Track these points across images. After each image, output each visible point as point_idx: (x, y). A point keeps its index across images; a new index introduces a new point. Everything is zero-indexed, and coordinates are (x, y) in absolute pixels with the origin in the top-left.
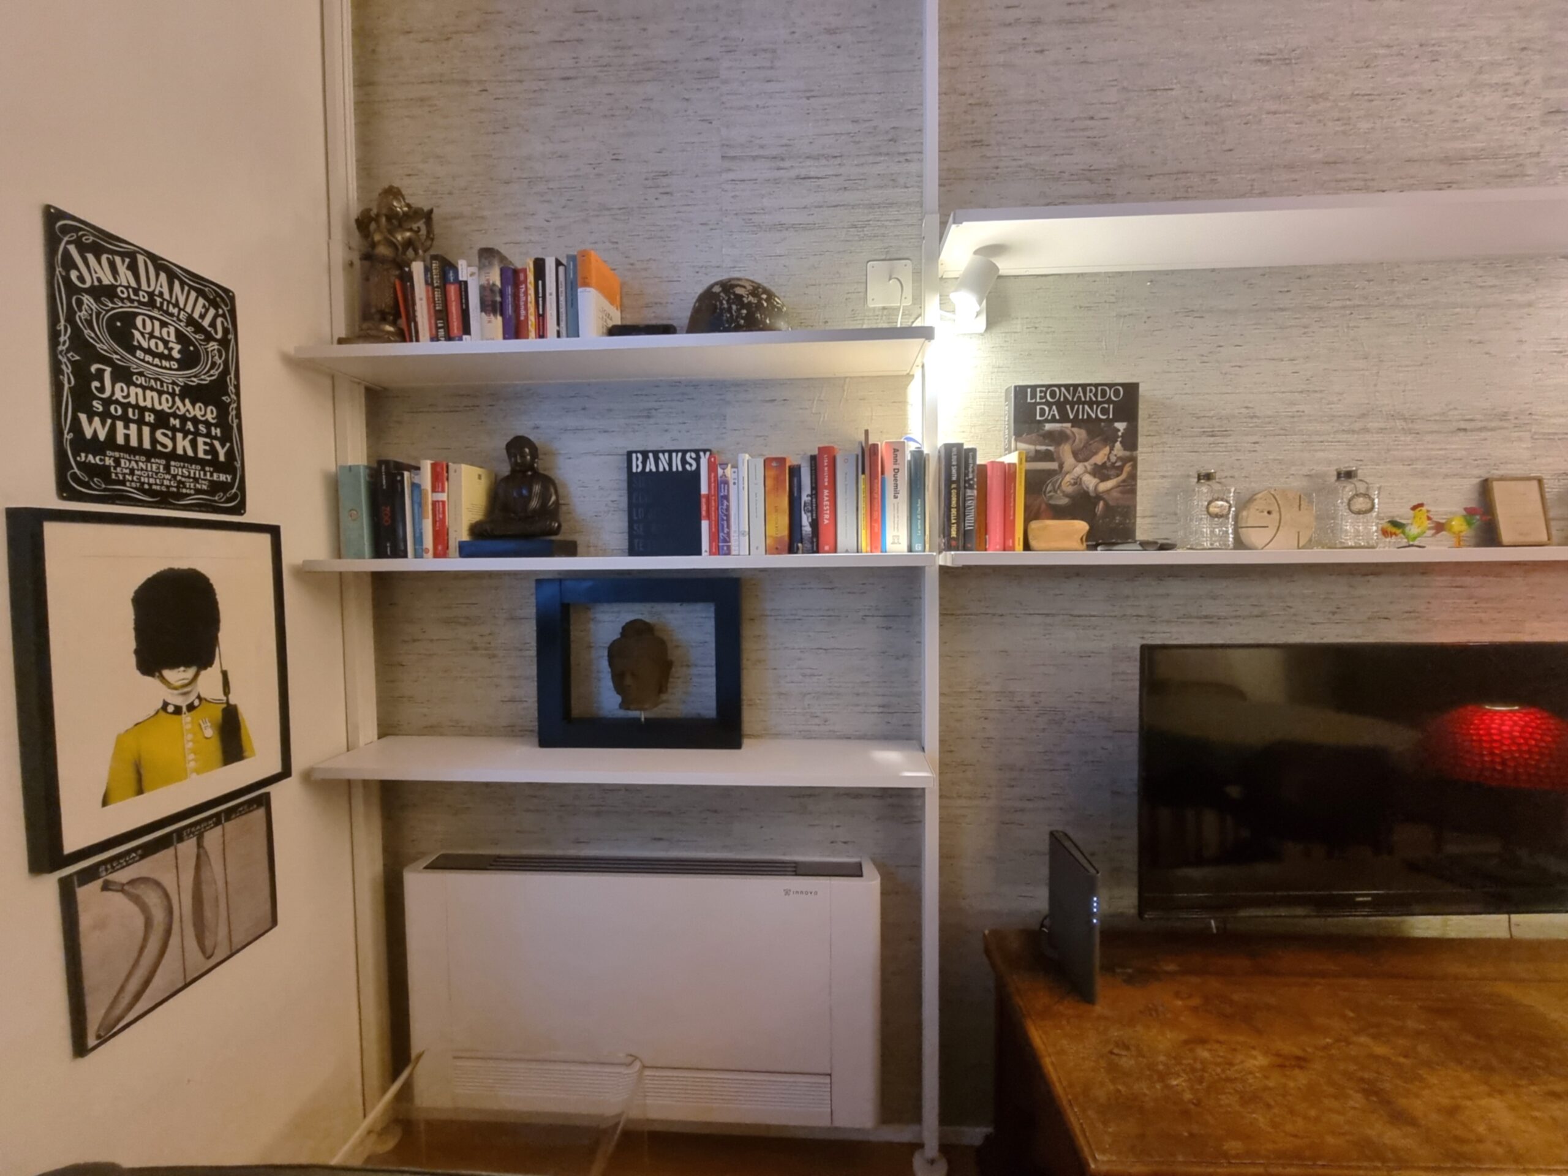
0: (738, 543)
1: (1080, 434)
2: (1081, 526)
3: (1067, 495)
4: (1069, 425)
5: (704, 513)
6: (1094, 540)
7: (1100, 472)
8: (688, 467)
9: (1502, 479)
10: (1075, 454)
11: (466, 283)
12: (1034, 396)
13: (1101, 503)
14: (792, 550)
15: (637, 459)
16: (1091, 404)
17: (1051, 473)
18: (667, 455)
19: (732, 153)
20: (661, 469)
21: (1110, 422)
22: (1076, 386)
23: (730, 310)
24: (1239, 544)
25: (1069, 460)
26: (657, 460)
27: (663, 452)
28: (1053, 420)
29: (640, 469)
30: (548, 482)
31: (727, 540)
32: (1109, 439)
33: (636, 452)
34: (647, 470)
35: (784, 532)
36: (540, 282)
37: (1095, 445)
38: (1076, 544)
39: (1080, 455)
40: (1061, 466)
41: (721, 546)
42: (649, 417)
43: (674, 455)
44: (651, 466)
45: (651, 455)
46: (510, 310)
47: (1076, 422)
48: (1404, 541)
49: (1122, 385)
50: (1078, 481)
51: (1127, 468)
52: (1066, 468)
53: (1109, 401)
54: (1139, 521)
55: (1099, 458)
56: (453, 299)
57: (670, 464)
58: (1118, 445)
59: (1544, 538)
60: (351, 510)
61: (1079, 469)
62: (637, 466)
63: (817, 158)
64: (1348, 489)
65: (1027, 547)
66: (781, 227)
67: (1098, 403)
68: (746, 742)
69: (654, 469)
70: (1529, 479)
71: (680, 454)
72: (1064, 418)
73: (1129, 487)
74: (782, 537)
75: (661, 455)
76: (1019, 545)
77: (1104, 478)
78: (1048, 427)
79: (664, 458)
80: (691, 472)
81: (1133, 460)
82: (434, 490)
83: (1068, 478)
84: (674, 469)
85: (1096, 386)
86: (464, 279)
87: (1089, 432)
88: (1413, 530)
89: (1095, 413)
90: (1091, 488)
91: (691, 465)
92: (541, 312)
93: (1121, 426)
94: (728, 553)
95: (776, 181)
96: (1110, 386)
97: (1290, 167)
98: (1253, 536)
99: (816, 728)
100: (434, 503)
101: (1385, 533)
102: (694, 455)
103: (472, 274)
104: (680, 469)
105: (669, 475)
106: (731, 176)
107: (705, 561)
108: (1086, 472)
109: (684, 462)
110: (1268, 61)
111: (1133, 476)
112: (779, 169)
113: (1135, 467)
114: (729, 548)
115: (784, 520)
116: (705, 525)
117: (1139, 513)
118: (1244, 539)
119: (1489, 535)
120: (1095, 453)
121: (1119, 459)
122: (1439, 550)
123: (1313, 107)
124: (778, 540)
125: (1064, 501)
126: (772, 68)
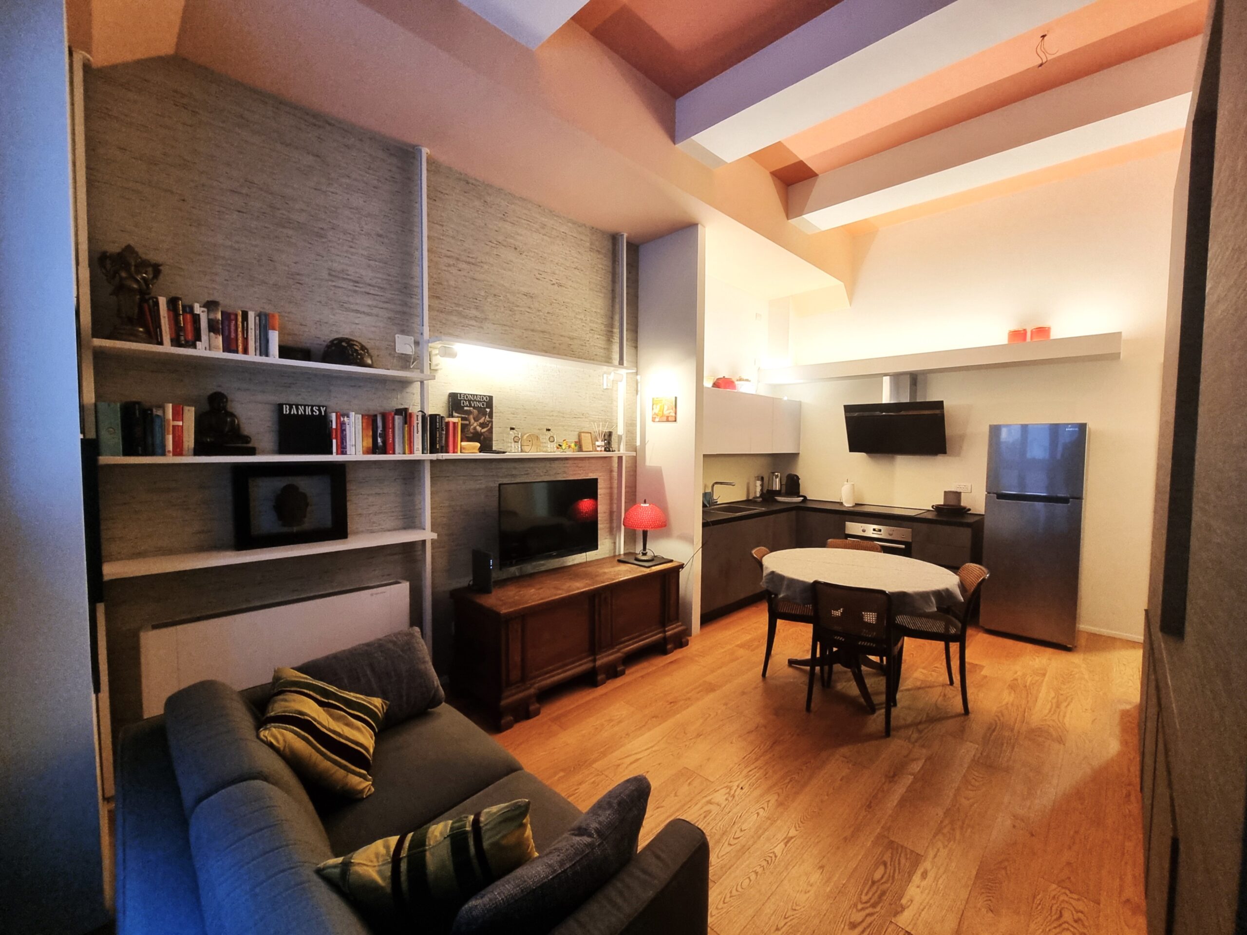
0: (350, 449)
1: (475, 412)
2: (478, 445)
3: (472, 433)
4: (472, 408)
5: (334, 436)
6: (481, 450)
7: (482, 425)
8: (314, 413)
9: (583, 432)
10: (474, 419)
11: (199, 315)
12: (460, 397)
13: (482, 437)
14: (374, 452)
15: (286, 408)
16: (479, 402)
17: (467, 425)
18: (303, 407)
19: (334, 273)
20: (300, 413)
21: (485, 408)
22: (474, 395)
23: (353, 355)
24: (522, 451)
25: (472, 421)
26: (297, 409)
27: (301, 405)
28: (467, 406)
29: (287, 413)
30: (232, 415)
31: (345, 448)
32: (485, 414)
33: (286, 404)
34: (292, 413)
35: (370, 445)
36: (245, 323)
37: (480, 416)
38: (477, 451)
39: (476, 420)
40: (470, 423)
41: (342, 450)
42: (289, 387)
43: (307, 407)
44: (294, 411)
45: (294, 406)
46: (226, 333)
47: (474, 408)
48: (562, 450)
49: (488, 396)
50: (475, 428)
51: (490, 425)
52: (471, 423)
53: (484, 401)
54: (494, 442)
55: (482, 421)
56: (189, 321)
57: (305, 411)
58: (487, 417)
59: (591, 450)
60: (108, 428)
61: (475, 424)
62: (286, 411)
63: (373, 286)
64: (549, 434)
65: (461, 452)
66: (357, 311)
67: (481, 402)
68: (349, 536)
69: (296, 413)
70: (588, 433)
71: (310, 407)
72: (470, 406)
73: (491, 431)
74: (370, 447)
75: (300, 407)
76: (459, 451)
77: (483, 428)
78: (465, 408)
79: (301, 409)
80: (316, 415)
81: (492, 422)
82: (174, 420)
83: (472, 427)
84: (307, 413)
85: (480, 395)
86: (198, 313)
87: (478, 411)
88: (564, 447)
89: (480, 405)
90: (479, 430)
91: (316, 412)
92: (245, 336)
93: (488, 410)
94: (345, 454)
95: (355, 292)
96: (485, 396)
97: (533, 330)
98: (526, 448)
99: (376, 528)
100: (173, 426)
101: (558, 448)
102: (317, 408)
103: (203, 312)
104: (310, 414)
105: (304, 416)
106: (334, 284)
107: (334, 457)
108: (478, 425)
109: (312, 411)
110: (526, 296)
111: (492, 427)
112: (356, 286)
113: (492, 425)
114: (346, 451)
115: (370, 440)
116: (334, 441)
117: (494, 439)
118: (523, 450)
119: (580, 449)
120: (480, 419)
121: (488, 421)
122: (569, 454)
123: (538, 313)
124: (368, 448)
125: (471, 435)
126: (352, 242)
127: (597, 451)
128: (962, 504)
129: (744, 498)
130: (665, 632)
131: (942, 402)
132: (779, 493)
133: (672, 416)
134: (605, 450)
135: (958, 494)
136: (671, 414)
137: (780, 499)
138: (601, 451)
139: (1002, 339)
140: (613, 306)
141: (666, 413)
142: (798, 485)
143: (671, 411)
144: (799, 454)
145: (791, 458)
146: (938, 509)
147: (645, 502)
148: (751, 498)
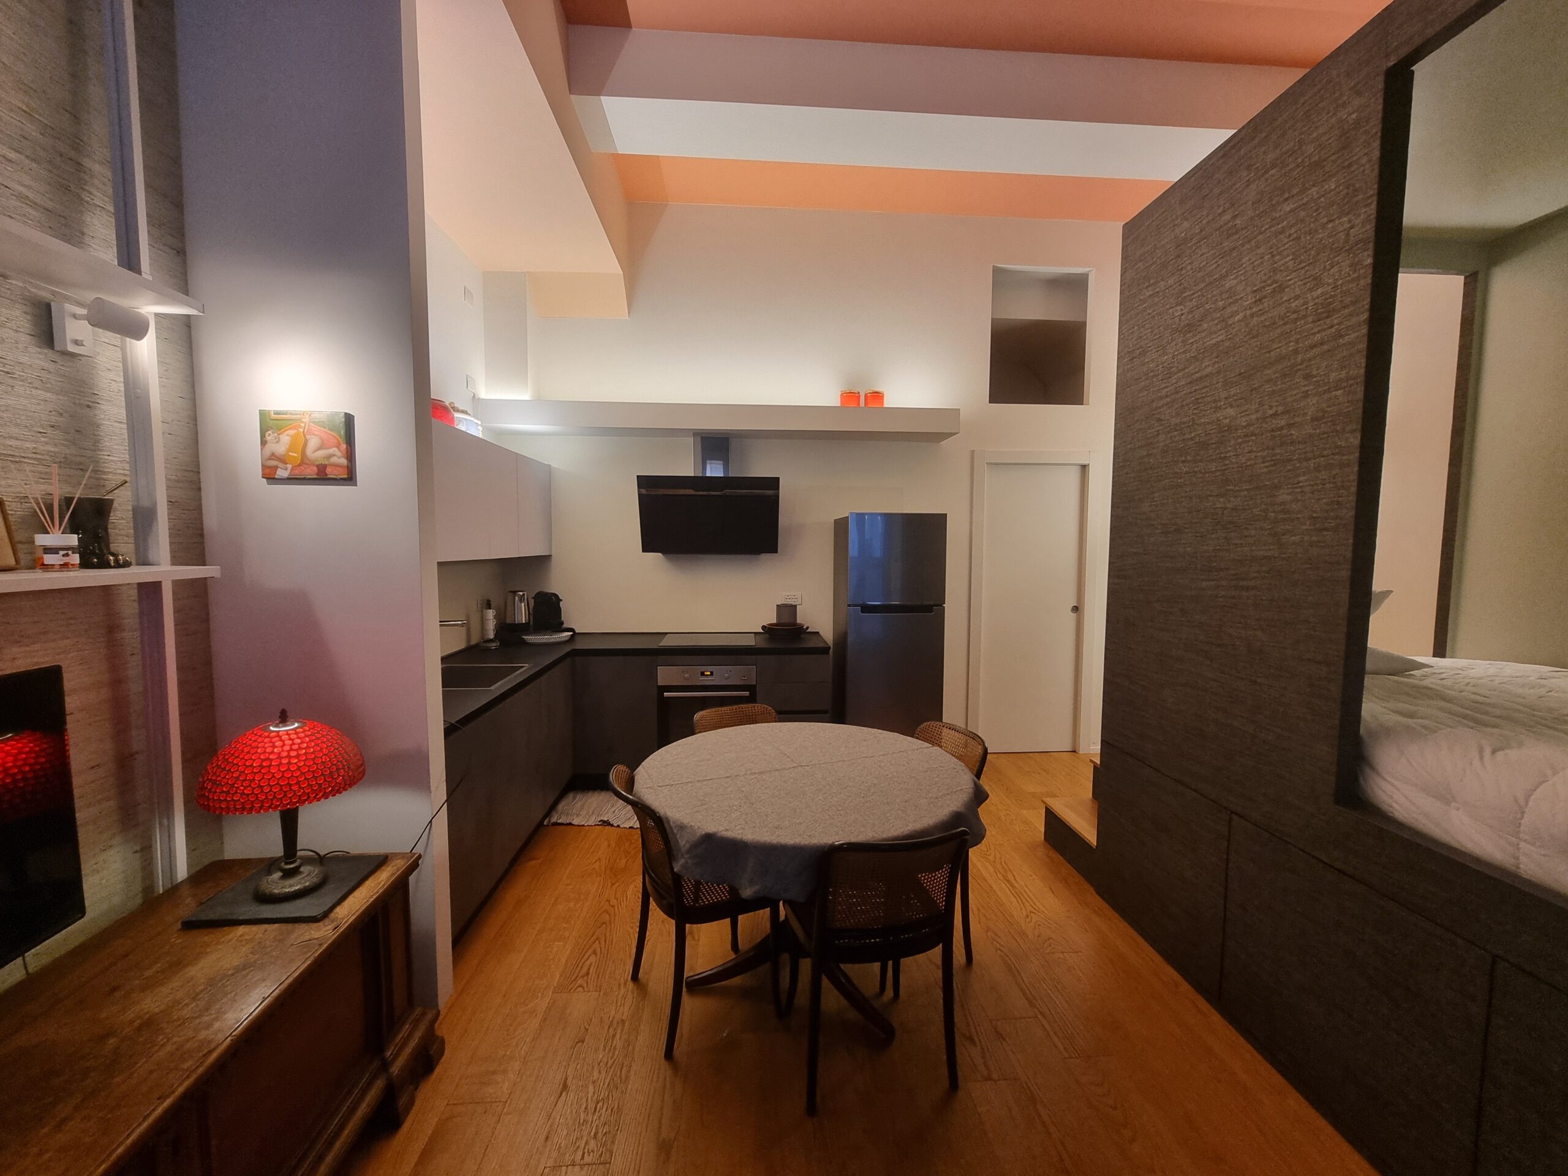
59: (12, 562)
127: (46, 567)
128: (798, 621)
129: (462, 646)
130: (385, 1066)
131: (778, 479)
132: (525, 628)
133: (336, 465)
134: (85, 564)
135: (793, 608)
136: (334, 460)
137: (531, 638)
138: (65, 566)
139: (831, 398)
140: (77, 76)
141: (316, 455)
142: (557, 611)
143: (334, 450)
144: (550, 556)
145: (540, 562)
146: (768, 630)
147: (284, 718)
148: (473, 642)
